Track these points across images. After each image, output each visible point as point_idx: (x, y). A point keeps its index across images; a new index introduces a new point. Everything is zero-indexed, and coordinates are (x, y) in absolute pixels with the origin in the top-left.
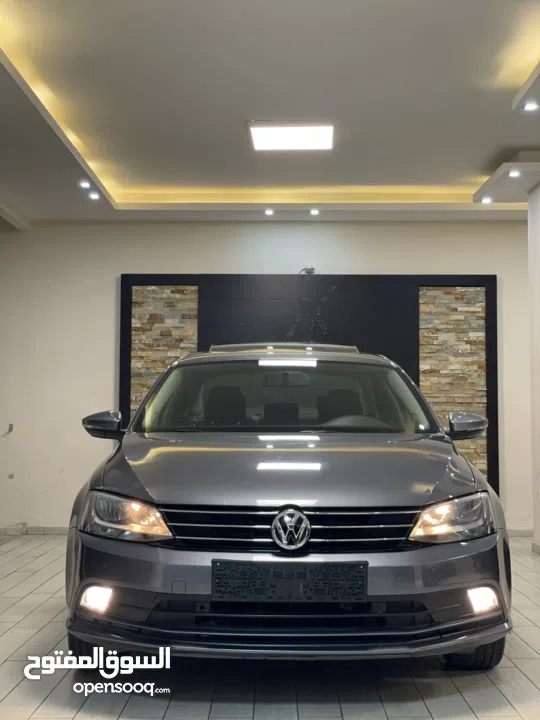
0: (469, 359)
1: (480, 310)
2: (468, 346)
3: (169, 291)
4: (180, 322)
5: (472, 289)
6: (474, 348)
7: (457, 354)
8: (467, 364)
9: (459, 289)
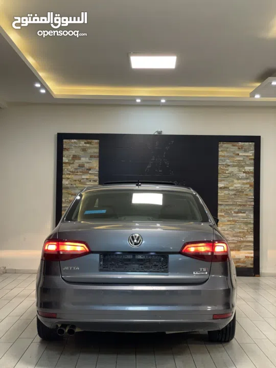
0: (245, 181)
1: (251, 155)
2: (245, 174)
3: (83, 143)
4: (89, 160)
5: (247, 144)
6: (248, 175)
7: (238, 179)
8: (244, 184)
9: (240, 143)
